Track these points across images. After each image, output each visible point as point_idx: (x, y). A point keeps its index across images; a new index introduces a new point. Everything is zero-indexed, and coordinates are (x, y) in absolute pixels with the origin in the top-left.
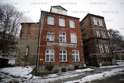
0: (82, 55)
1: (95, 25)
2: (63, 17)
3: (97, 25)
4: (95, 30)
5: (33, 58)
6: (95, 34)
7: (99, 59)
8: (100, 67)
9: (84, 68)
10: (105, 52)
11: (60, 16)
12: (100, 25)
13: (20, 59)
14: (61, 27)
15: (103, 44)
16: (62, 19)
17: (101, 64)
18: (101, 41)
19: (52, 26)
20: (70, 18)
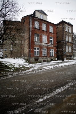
0: (56, 53)
1: (66, 31)
2: (46, 22)
3: (67, 31)
4: (65, 35)
5: (17, 52)
6: (65, 38)
7: (65, 55)
8: (65, 61)
9: (56, 60)
10: (69, 52)
11: (43, 22)
12: (69, 32)
13: (7, 53)
14: (44, 31)
15: (69, 46)
16: (44, 24)
17: (65, 59)
18: (68, 44)
19: (37, 30)
20: (50, 24)
